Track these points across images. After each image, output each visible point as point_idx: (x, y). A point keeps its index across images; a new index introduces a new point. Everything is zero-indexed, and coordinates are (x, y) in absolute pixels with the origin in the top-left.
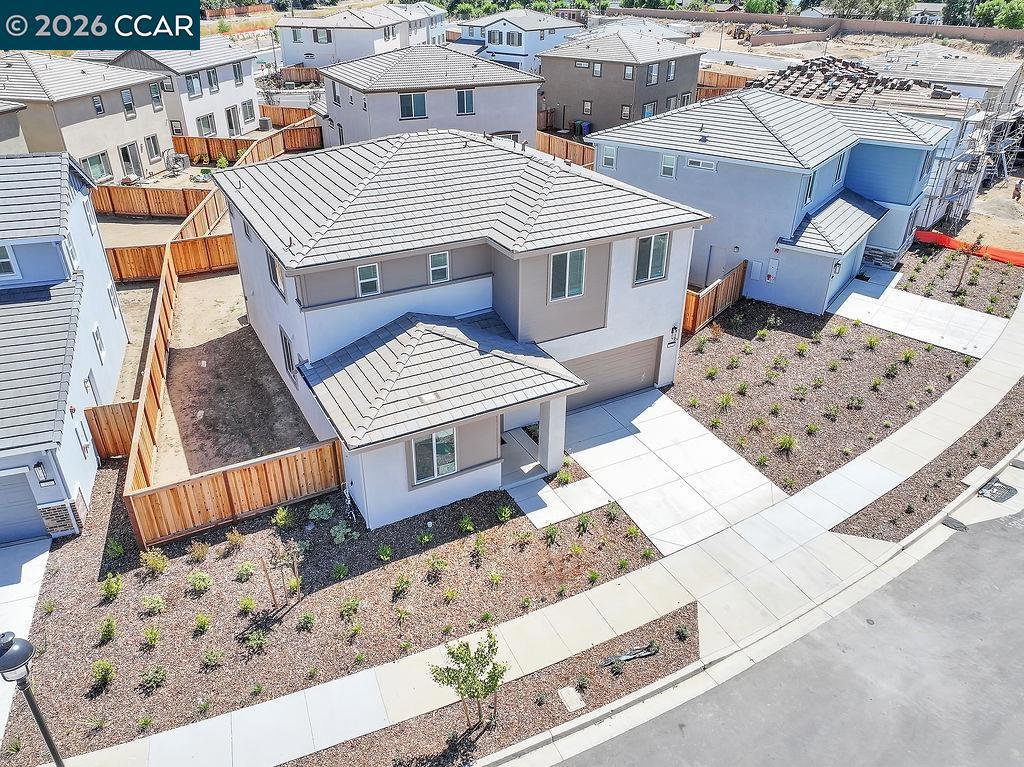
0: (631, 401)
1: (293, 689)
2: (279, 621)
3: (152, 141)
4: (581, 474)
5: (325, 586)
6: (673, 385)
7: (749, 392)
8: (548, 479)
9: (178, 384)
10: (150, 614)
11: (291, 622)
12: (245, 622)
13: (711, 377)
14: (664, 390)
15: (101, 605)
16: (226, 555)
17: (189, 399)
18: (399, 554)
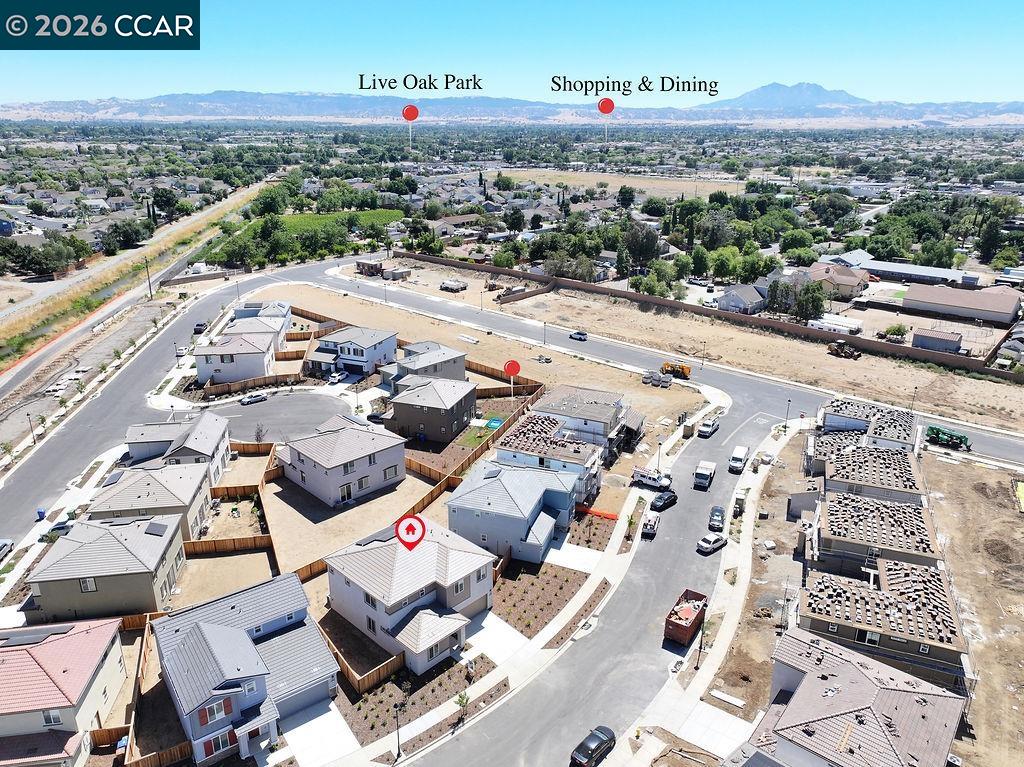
0: (481, 616)
2: (406, 704)
4: (471, 646)
5: (414, 693)
6: (493, 606)
7: (516, 605)
8: (462, 650)
10: (372, 709)
11: (409, 703)
13: (504, 601)
14: (490, 609)
15: (358, 710)
16: (383, 691)
18: (430, 679)
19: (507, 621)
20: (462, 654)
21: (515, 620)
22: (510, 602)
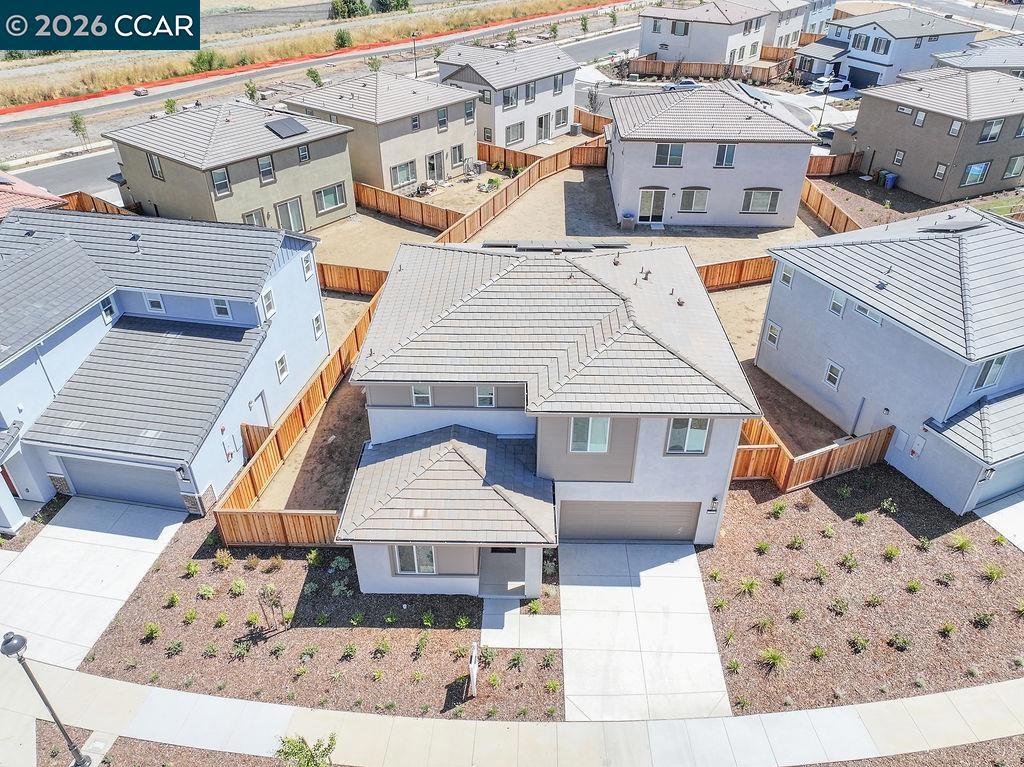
0: (658, 549)
1: (242, 696)
2: (266, 639)
3: (458, 150)
4: (553, 609)
5: (309, 626)
6: (712, 546)
7: (786, 583)
8: (524, 602)
9: (335, 406)
10: (202, 597)
11: (271, 644)
12: (246, 631)
13: (760, 551)
14: (699, 548)
15: (183, 577)
16: (268, 571)
17: (334, 420)
18: (369, 622)
19: (717, 608)
20: (513, 616)
21: (746, 622)
22: (772, 565)
